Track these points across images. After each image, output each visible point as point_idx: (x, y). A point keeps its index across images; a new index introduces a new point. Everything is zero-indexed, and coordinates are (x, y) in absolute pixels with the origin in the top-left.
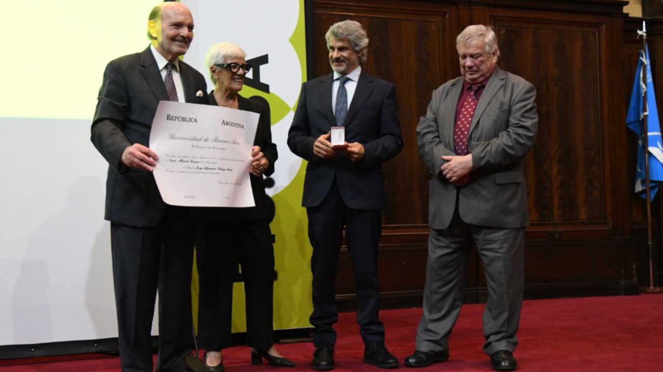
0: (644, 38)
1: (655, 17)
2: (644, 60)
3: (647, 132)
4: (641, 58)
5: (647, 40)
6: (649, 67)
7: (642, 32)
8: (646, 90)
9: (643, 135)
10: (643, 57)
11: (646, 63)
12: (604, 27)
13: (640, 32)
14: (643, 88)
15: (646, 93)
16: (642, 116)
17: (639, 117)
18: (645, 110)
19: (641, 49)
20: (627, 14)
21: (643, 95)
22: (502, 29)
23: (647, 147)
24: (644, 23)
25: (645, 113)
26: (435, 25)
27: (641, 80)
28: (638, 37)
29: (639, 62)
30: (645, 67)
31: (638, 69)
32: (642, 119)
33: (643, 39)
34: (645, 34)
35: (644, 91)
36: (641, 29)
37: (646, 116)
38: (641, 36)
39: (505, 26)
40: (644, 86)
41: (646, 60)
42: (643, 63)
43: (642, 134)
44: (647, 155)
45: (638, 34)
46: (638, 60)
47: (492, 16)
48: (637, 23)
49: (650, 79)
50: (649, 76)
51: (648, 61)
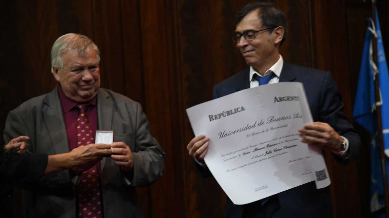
2: (373, 32)
3: (382, 129)
4: (370, 29)
6: (380, 41)
8: (378, 72)
9: (377, 133)
10: (372, 28)
11: (376, 36)
14: (373, 69)
15: (377, 76)
16: (374, 107)
17: (371, 109)
18: (378, 100)
19: (368, 16)
21: (374, 78)
23: (383, 149)
25: (378, 104)
27: (371, 58)
29: (367, 34)
30: (375, 40)
31: (366, 43)
32: (375, 111)
35: (375, 74)
37: (379, 108)
40: (375, 67)
41: (375, 31)
42: (372, 35)
43: (375, 132)
44: (383, 161)
46: (365, 31)
49: (382, 58)
50: (381, 53)
51: (379, 32)
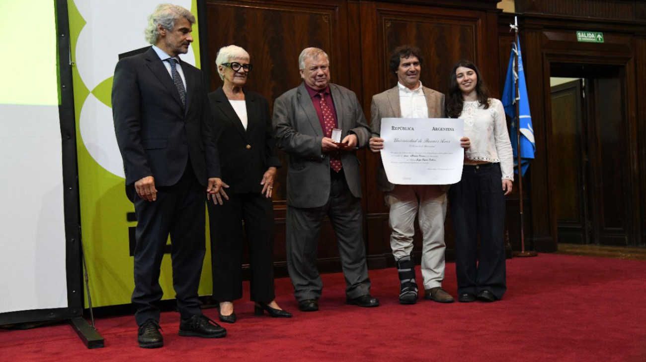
0: (516, 31)
1: (525, 13)
2: (516, 51)
3: (519, 116)
4: (514, 49)
5: (519, 33)
6: (520, 58)
7: (514, 26)
8: (518, 78)
9: (516, 118)
10: (515, 48)
11: (517, 54)
12: (480, 21)
13: (512, 26)
14: (515, 77)
15: (517, 80)
16: (514, 101)
17: (512, 102)
18: (517, 96)
19: (513, 41)
20: (501, 10)
21: (515, 82)
22: (387, 23)
23: (519, 128)
24: (516, 17)
25: (517, 99)
26: (326, 18)
27: (514, 69)
28: (510, 31)
29: (512, 54)
30: (517, 57)
31: (511, 60)
32: (515, 104)
33: (515, 33)
34: (517, 28)
35: (516, 79)
36: (513, 24)
37: (518, 101)
38: (514, 30)
39: (390, 20)
40: (516, 75)
41: (518, 52)
42: (515, 54)
43: (514, 117)
44: (518, 136)
45: (511, 27)
46: (510, 51)
47: (378, 10)
48: (510, 17)
49: (521, 69)
50: (520, 65)
51: (520, 52)
